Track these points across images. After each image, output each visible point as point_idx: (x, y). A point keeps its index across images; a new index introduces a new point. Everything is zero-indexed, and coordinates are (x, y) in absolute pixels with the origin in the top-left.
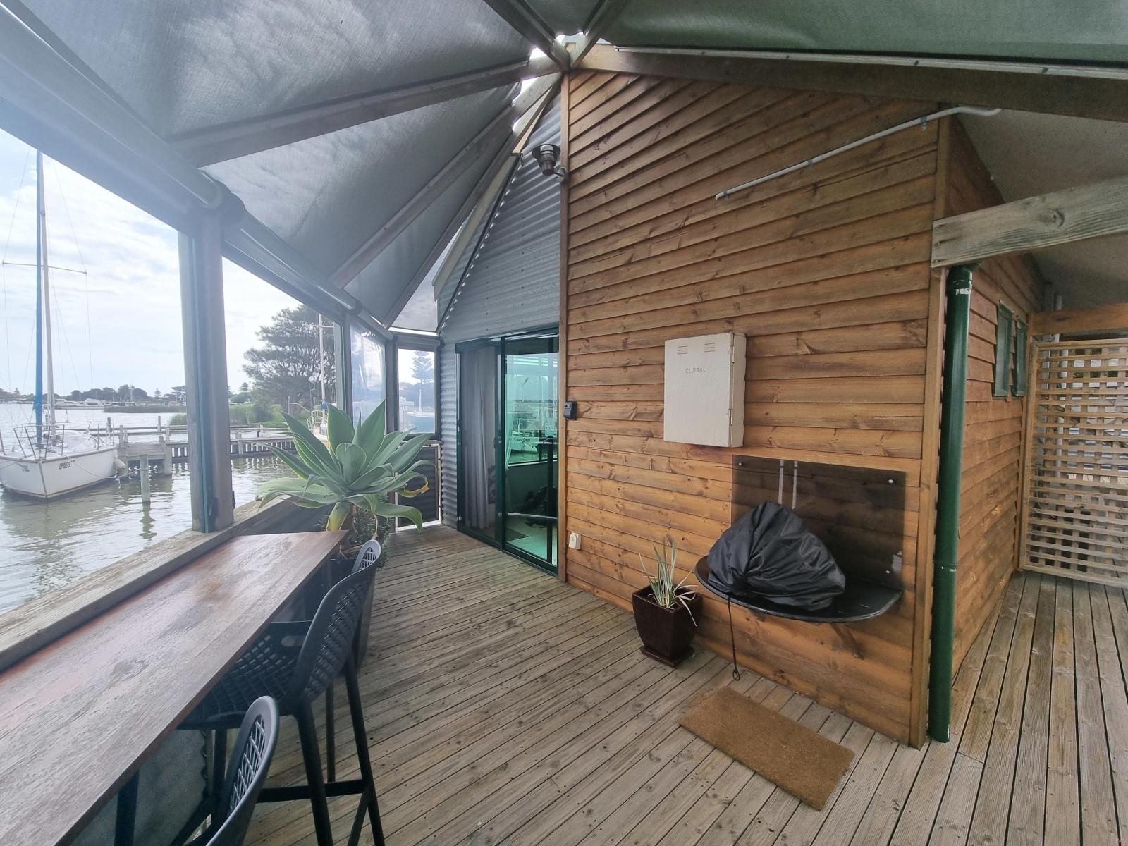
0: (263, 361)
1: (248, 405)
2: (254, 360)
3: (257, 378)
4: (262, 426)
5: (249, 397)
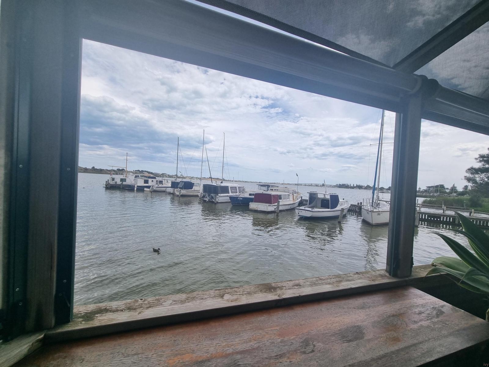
0: (478, 174)
1: (466, 197)
2: (472, 174)
3: (473, 183)
4: (473, 210)
5: (468, 193)
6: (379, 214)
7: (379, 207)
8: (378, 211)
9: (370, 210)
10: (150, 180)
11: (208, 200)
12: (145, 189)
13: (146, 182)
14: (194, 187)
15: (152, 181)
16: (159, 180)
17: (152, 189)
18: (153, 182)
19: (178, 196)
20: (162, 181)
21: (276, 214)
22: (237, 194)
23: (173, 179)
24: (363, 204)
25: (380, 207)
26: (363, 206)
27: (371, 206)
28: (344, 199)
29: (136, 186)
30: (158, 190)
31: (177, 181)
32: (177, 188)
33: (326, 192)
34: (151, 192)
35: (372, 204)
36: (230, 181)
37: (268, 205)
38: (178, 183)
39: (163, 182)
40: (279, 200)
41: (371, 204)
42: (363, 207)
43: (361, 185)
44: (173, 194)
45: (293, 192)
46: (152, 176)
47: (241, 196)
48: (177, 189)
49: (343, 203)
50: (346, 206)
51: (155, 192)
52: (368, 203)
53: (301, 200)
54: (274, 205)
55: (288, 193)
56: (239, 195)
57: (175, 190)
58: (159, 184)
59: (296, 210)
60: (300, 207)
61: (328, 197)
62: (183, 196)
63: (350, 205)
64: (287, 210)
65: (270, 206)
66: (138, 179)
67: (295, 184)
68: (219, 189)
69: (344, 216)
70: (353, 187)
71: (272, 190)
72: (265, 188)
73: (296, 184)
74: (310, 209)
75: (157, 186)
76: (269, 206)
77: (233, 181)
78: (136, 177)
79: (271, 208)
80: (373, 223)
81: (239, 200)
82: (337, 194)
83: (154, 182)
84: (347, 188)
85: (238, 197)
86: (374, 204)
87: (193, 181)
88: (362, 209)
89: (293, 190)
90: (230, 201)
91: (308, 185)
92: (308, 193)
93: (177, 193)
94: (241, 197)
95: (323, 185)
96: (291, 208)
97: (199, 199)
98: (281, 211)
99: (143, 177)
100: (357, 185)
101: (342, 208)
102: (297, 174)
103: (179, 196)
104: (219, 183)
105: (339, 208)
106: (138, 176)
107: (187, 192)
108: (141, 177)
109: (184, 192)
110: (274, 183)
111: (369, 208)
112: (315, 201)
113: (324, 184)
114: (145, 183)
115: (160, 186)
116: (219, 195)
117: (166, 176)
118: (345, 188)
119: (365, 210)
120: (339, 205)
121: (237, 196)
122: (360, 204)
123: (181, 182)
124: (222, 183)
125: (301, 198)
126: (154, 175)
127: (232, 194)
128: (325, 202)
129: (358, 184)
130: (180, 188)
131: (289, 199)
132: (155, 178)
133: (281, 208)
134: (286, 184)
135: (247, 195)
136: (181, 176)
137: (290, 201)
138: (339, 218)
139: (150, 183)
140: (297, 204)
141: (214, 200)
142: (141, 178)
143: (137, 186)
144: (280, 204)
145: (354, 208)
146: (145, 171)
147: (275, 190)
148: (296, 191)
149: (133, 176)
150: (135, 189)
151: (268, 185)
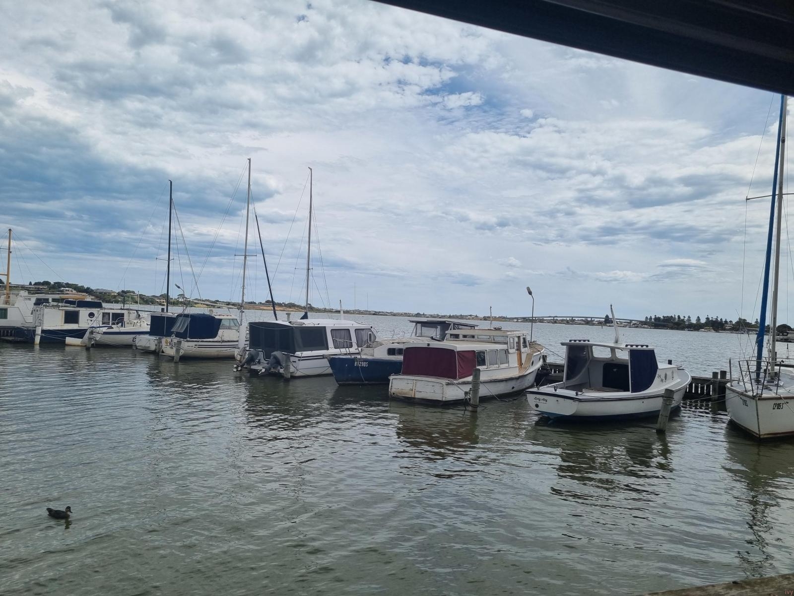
6: (779, 406)
7: (777, 386)
8: (774, 395)
9: (750, 394)
10: (84, 313)
11: (263, 370)
12: (69, 340)
13: (71, 317)
14: (220, 332)
15: (91, 315)
16: (111, 312)
17: (90, 339)
18: (93, 319)
19: (171, 359)
20: (123, 315)
21: (470, 408)
22: (352, 350)
23: (157, 309)
24: (728, 377)
25: (781, 383)
26: (731, 381)
27: (753, 381)
28: (670, 362)
29: (39, 331)
30: (109, 343)
31: (169, 314)
32: (169, 334)
33: (616, 342)
34: (88, 349)
35: (758, 375)
36: (331, 311)
37: (444, 381)
38: (172, 321)
39: (126, 318)
40: (478, 367)
41: (754, 376)
42: (728, 385)
43: (719, 319)
44: (157, 353)
45: (518, 343)
46: (89, 299)
47: (364, 357)
48: (169, 339)
49: (669, 374)
50: (678, 383)
51: (98, 347)
52: (744, 373)
53: (542, 367)
54: (464, 383)
55: (504, 347)
56: (358, 354)
57: (164, 340)
58: (113, 324)
59: (528, 395)
60: (541, 388)
61: (624, 356)
62: (186, 359)
63: (689, 380)
64: (502, 397)
65: (450, 386)
66: (46, 310)
67: (524, 318)
68: (298, 337)
69: (675, 413)
70: (697, 327)
71: (457, 336)
72: (435, 332)
73: (525, 320)
74: (572, 393)
75: (105, 330)
76: (448, 384)
77: (339, 312)
78: (38, 302)
79: (454, 391)
80: (761, 433)
81: (357, 367)
82: (650, 347)
83: (97, 318)
84: (677, 329)
85: (353, 360)
86: (762, 375)
87: (217, 313)
88: (727, 392)
89: (519, 337)
90: (330, 371)
91: (562, 322)
92: (563, 344)
93: (170, 351)
94: (365, 360)
95: (608, 321)
96: (514, 390)
97: (237, 368)
98: (485, 400)
99: (60, 304)
100: (708, 319)
101: (667, 390)
102: (528, 289)
103: (177, 359)
104: (296, 319)
105: (657, 387)
106: (47, 300)
107: (200, 347)
108: (55, 304)
109: (189, 346)
110: (462, 317)
111: (748, 386)
112: (584, 370)
113: (610, 317)
114: (67, 321)
115: (116, 329)
116: (298, 354)
117: (132, 298)
118: (672, 328)
119: (738, 392)
120: (657, 380)
121: (353, 357)
122: (719, 377)
123: (180, 316)
124: (305, 317)
125: (544, 360)
126: (97, 297)
127: (337, 351)
128: (615, 370)
129: (713, 316)
130: (178, 335)
131: (508, 362)
132: (98, 306)
133: (483, 391)
134: (495, 319)
135: (380, 354)
136: (180, 300)
137: (510, 369)
138: (659, 419)
139: (84, 322)
140: (531, 379)
141: (282, 371)
142: (53, 306)
143: (43, 331)
144: (483, 377)
145: (702, 388)
146: (68, 285)
147: (465, 336)
148: (528, 339)
149: (29, 299)
150: (37, 340)
151: (444, 322)
